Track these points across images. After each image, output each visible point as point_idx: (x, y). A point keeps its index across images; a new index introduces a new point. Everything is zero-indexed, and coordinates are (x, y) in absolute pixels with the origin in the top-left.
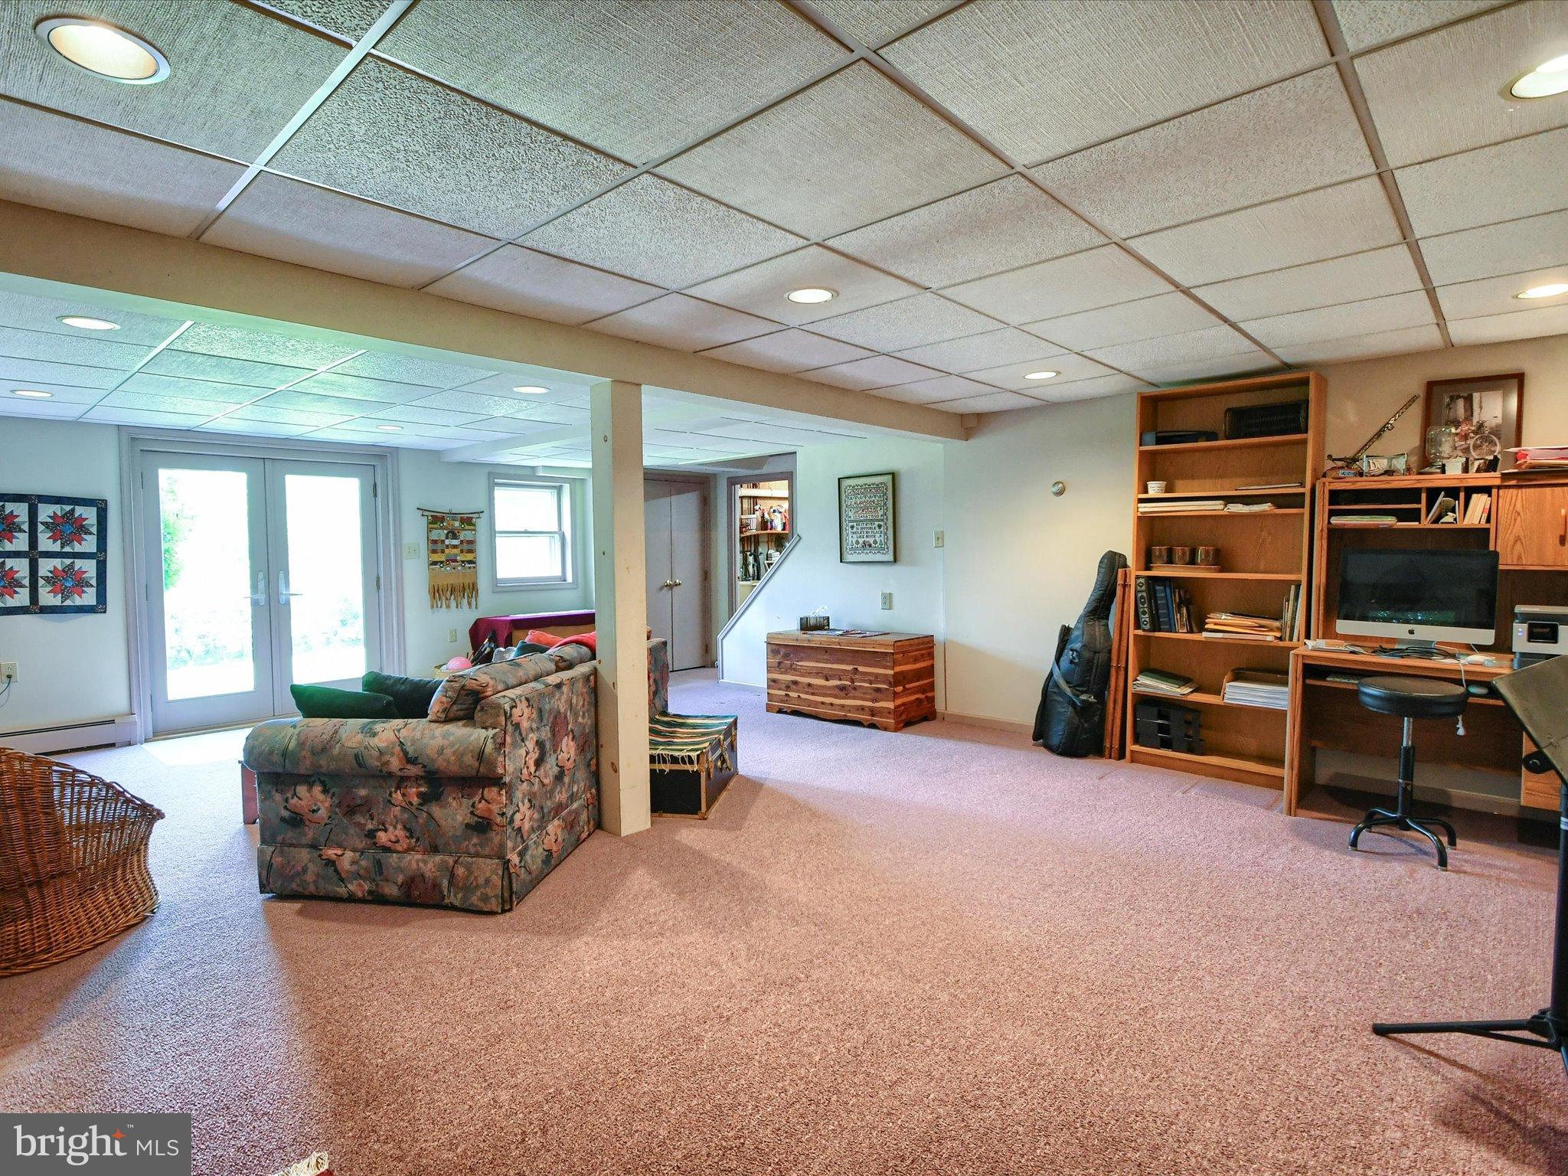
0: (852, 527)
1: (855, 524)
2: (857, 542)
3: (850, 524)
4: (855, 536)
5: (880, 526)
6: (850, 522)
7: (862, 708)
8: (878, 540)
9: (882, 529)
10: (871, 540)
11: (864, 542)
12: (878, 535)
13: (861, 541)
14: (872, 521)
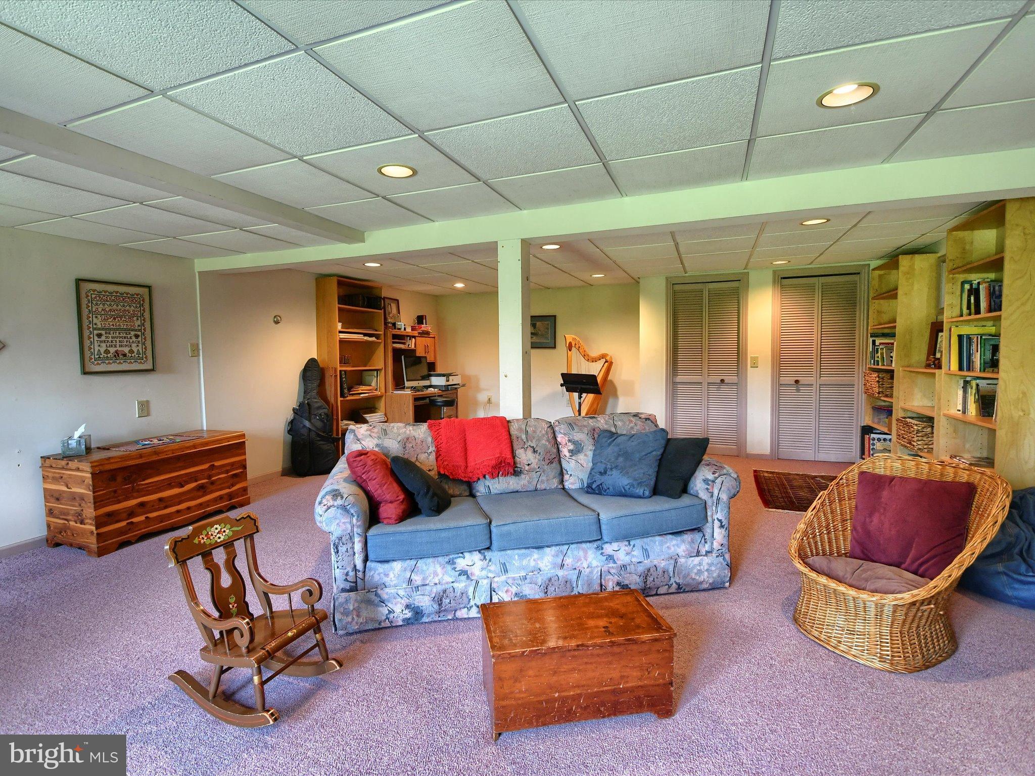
0: (99, 336)
1: (103, 332)
2: (107, 352)
3: (96, 332)
4: (104, 345)
5: (137, 336)
6: (94, 329)
7: (221, 498)
8: (135, 350)
9: (140, 339)
10: (126, 350)
11: (116, 352)
12: (134, 345)
13: (112, 350)
14: (127, 331)
